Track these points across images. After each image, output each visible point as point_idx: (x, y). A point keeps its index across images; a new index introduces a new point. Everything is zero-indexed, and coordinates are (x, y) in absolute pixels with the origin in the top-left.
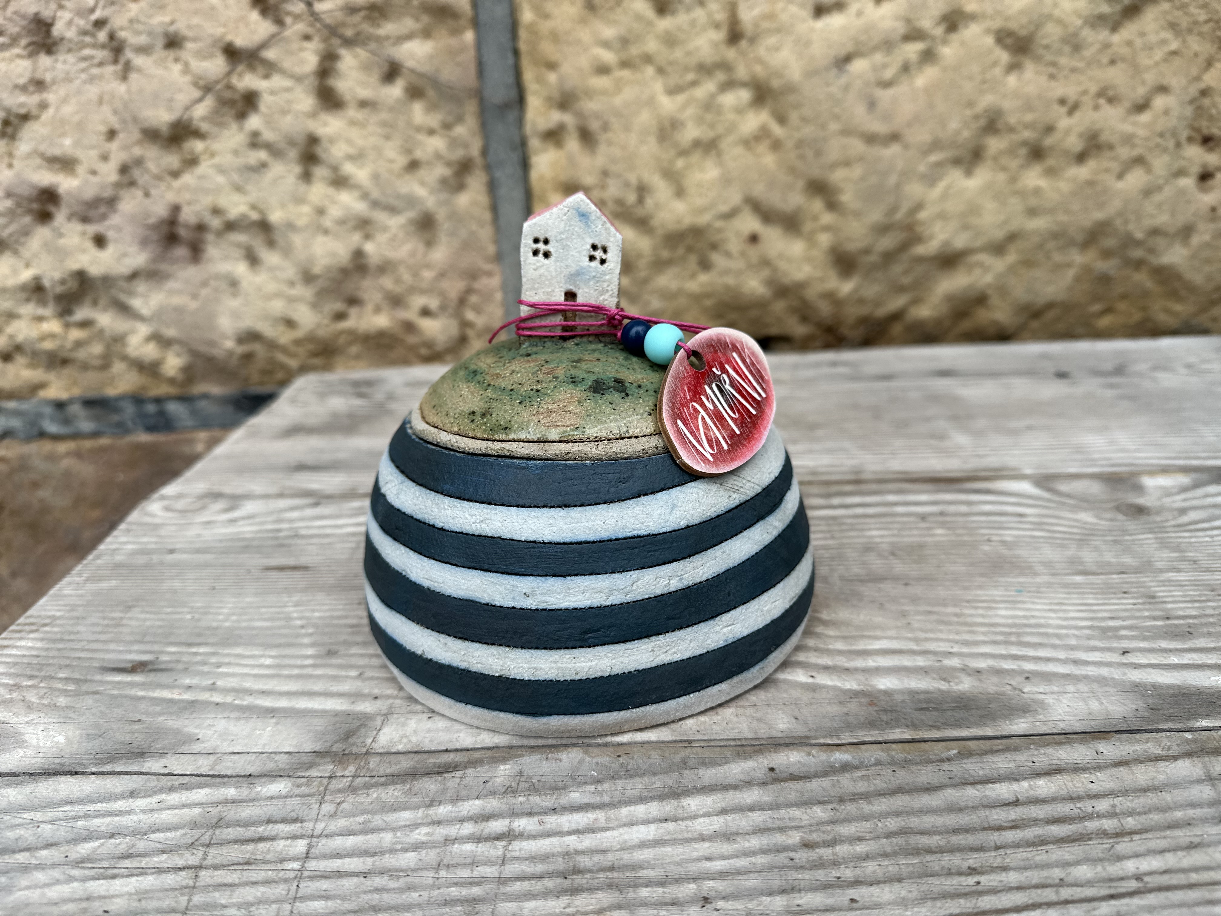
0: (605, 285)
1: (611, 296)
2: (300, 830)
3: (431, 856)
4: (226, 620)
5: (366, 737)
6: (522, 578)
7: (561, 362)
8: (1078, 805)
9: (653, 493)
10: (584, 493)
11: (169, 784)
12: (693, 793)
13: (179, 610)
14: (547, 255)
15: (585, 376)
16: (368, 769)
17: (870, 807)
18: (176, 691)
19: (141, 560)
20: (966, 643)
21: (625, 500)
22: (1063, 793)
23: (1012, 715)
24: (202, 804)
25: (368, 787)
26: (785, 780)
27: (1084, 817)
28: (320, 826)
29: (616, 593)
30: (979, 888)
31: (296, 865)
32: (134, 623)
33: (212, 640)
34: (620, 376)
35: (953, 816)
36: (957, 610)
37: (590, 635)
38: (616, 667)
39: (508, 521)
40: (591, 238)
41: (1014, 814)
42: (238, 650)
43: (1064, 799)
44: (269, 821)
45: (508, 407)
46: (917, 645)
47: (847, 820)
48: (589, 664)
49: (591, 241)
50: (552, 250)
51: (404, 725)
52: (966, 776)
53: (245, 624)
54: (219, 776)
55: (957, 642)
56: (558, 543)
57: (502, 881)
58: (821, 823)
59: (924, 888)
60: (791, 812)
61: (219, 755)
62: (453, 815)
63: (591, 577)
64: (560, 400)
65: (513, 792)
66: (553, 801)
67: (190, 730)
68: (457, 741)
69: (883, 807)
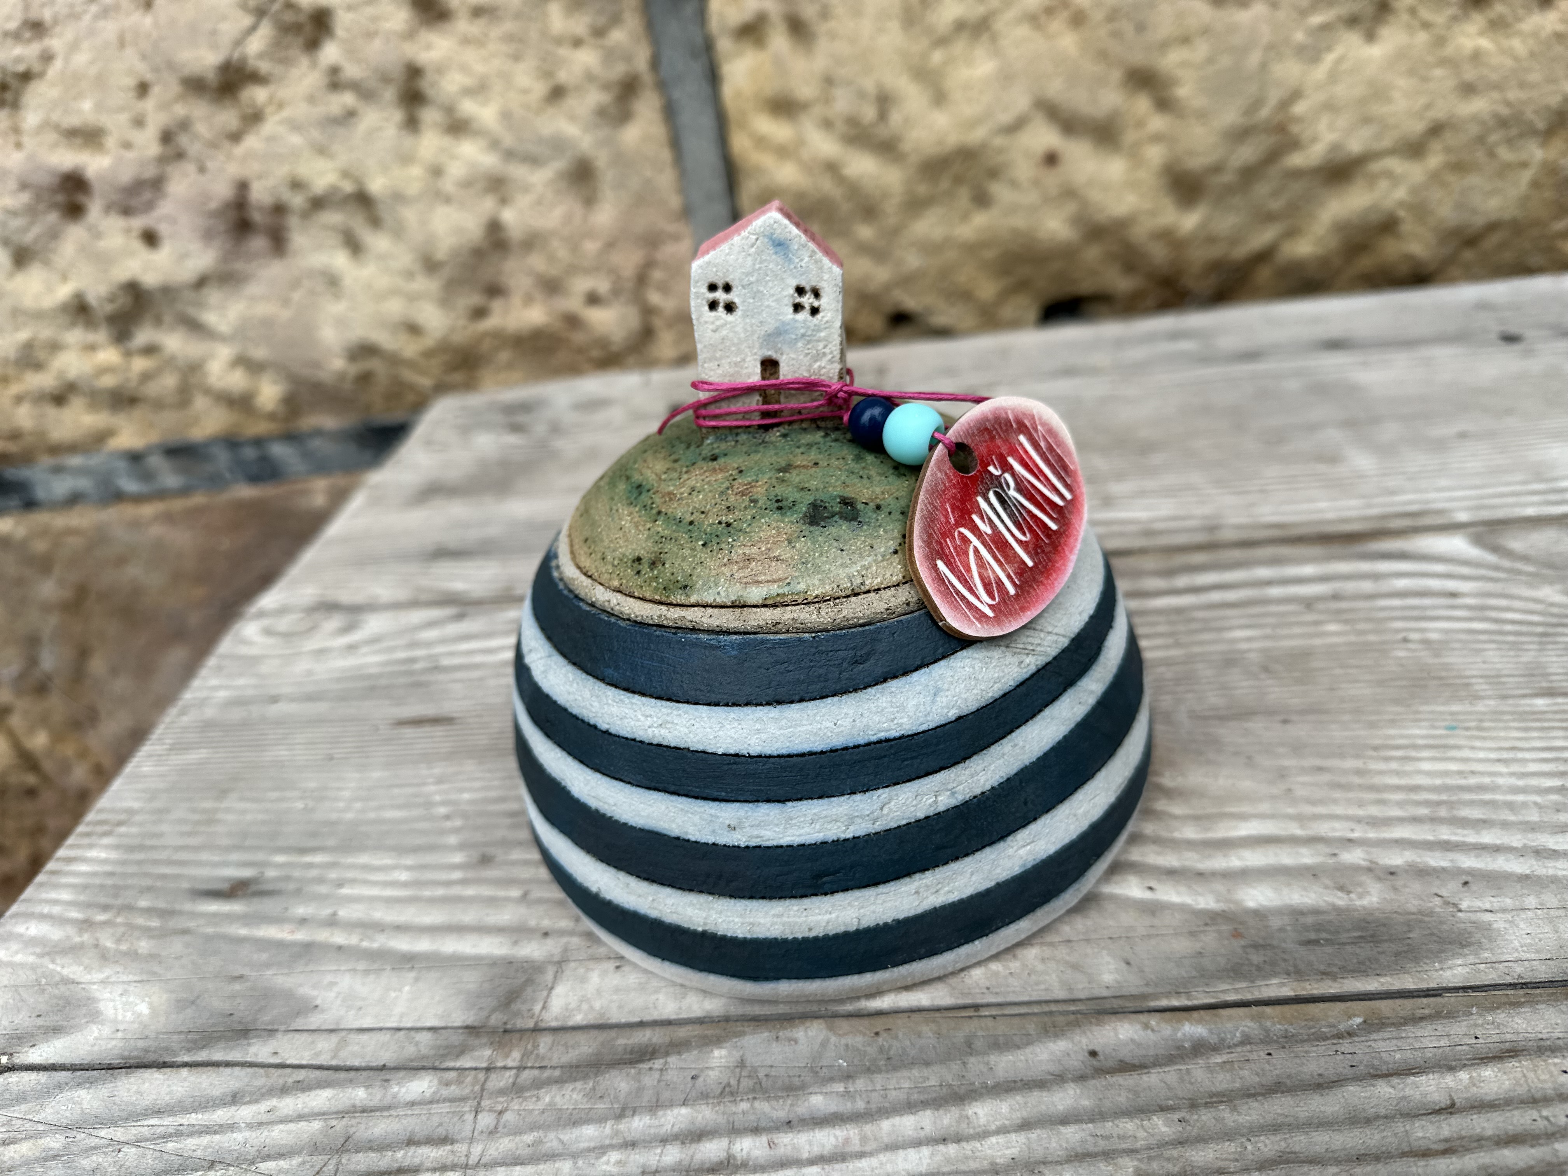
0: (821, 345)
1: (831, 361)
2: (451, 1158)
4: (347, 809)
5: (534, 1000)
6: (723, 805)
7: (761, 471)
8: (1545, 1113)
9: (905, 673)
10: (803, 682)
11: (281, 1081)
12: (981, 1095)
13: (287, 794)
14: (730, 308)
15: (797, 496)
16: (538, 1055)
17: (1236, 1116)
18: (287, 927)
19: (237, 714)
20: (1374, 822)
21: (865, 688)
22: (1521, 1090)
23: (1443, 951)
24: (324, 1114)
25: (538, 1085)
26: (1112, 1071)
27: (1553, 1134)
28: (477, 1150)
29: (859, 820)
32: (230, 817)
33: (331, 842)
34: (849, 493)
35: (1356, 1132)
36: (1358, 764)
37: (825, 879)
38: (866, 919)
40: (795, 277)
41: (1449, 1127)
42: (364, 859)
43: (1522, 1102)
44: (411, 1142)
45: (687, 552)
46: (1302, 827)
47: (1201, 1140)
48: (827, 917)
49: (794, 283)
50: (736, 300)
51: (583, 980)
52: (1376, 1062)
53: (372, 815)
54: (344, 1069)
55: (1359, 820)
56: (770, 757)
58: (1163, 1144)
60: (1121, 1125)
61: (343, 1034)
62: (652, 1131)
63: (821, 801)
64: (761, 540)
65: (732, 1093)
66: (787, 1108)
67: (306, 991)
68: (655, 1007)
69: (1255, 1117)
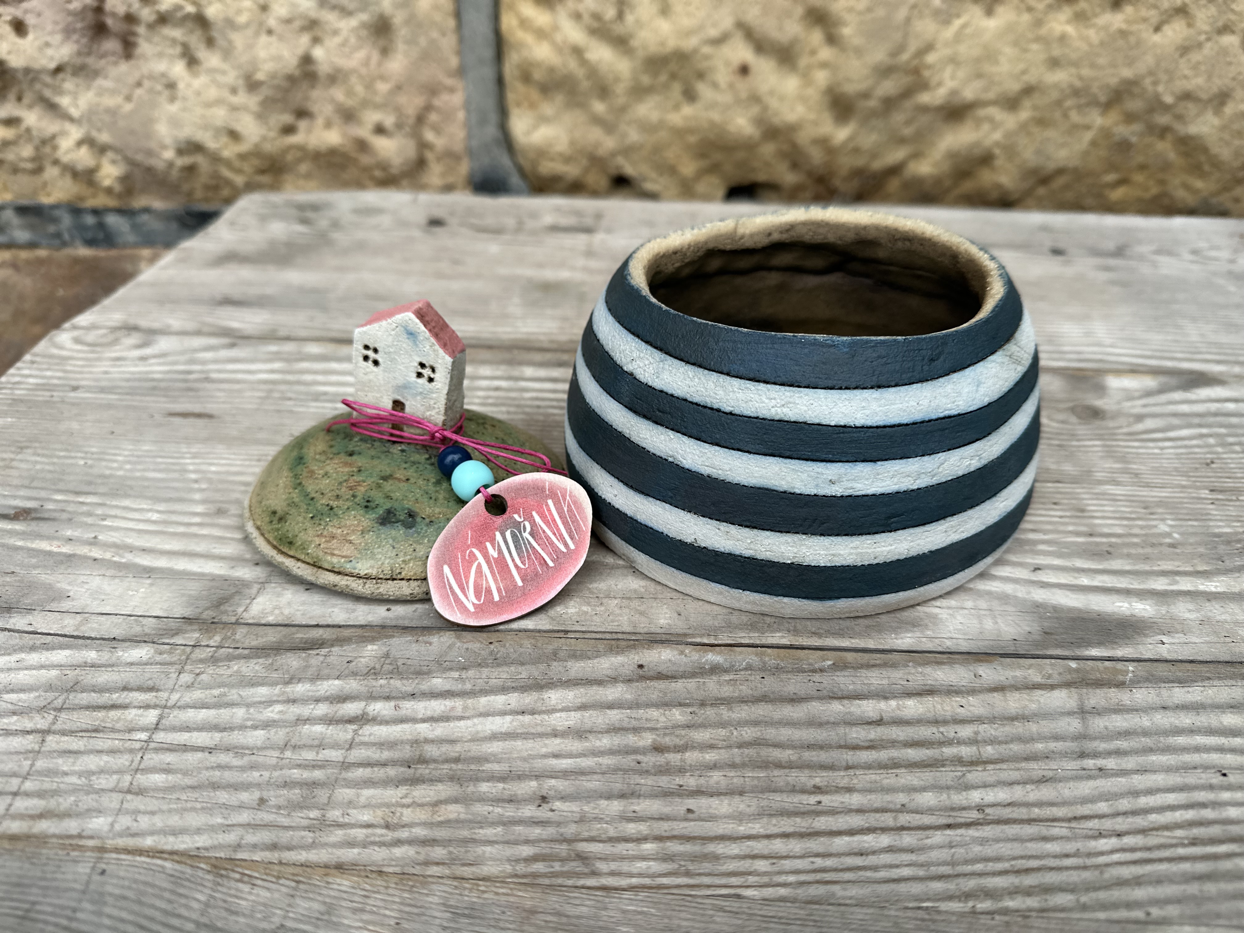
2: (154, 700)
3: (279, 735)
4: (121, 468)
5: (239, 605)
8: (941, 729)
11: (31, 643)
12: (556, 686)
13: (73, 454)
16: (234, 640)
17: (730, 714)
18: (56, 543)
19: (43, 396)
23: (900, 628)
24: (61, 666)
25: (230, 658)
26: (651, 678)
27: (943, 742)
28: (175, 697)
30: (819, 808)
31: (143, 736)
32: (23, 466)
33: (102, 489)
35: (811, 730)
41: (874, 733)
42: (127, 503)
43: (928, 722)
44: (125, 688)
47: (703, 726)
51: (279, 595)
52: (835, 689)
53: (138, 474)
54: (83, 638)
57: (346, 766)
58: (676, 727)
59: (764, 803)
60: (650, 712)
61: (87, 615)
62: (310, 694)
65: (375, 674)
66: (413, 686)
67: (62, 586)
68: (330, 617)
69: (743, 715)
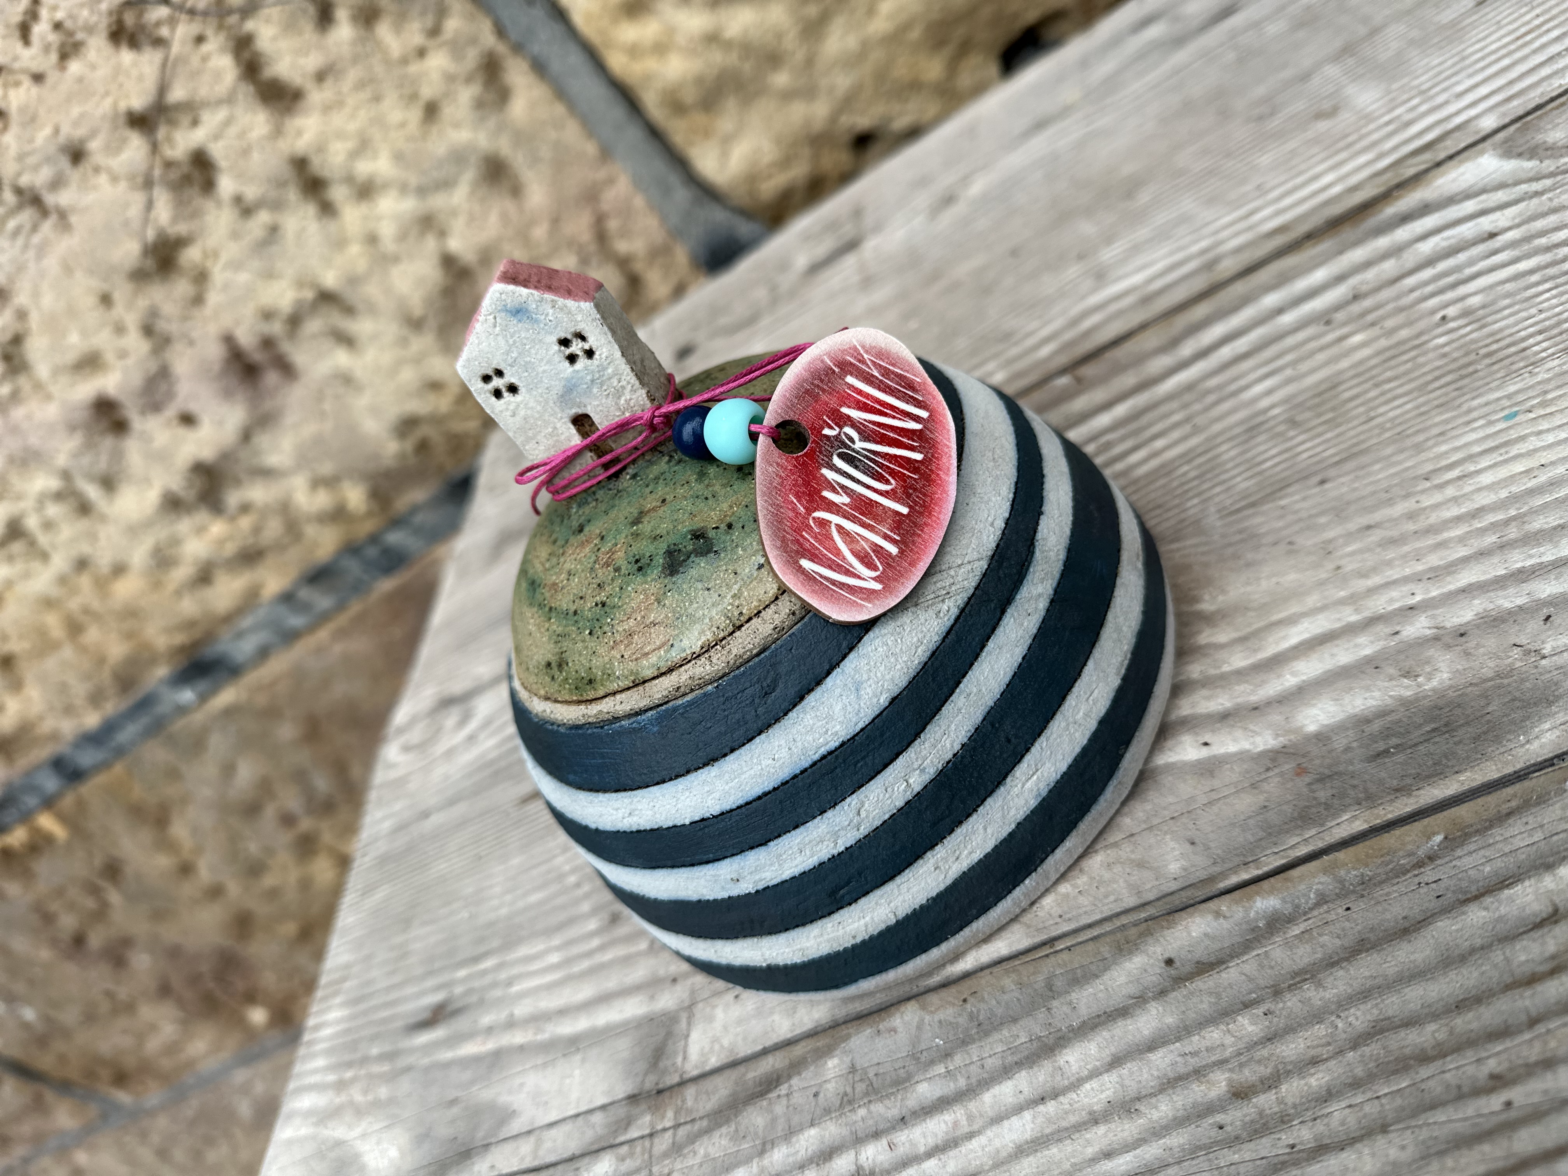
0: (615, 382)
1: (633, 391)
4: (501, 905)
5: (675, 1053)
7: (619, 532)
9: (819, 683)
10: (726, 733)
12: (1069, 1039)
13: (454, 907)
14: (513, 389)
15: (652, 548)
16: (687, 1109)
17: (1322, 994)
18: (479, 1040)
19: (401, 840)
20: (1435, 574)
21: (786, 714)
23: (1528, 718)
25: (693, 1139)
26: (1190, 977)
29: (842, 833)
30: (1512, 1113)
32: (418, 946)
33: (495, 943)
34: (697, 523)
35: (1452, 975)
36: (1409, 505)
37: (842, 892)
38: (900, 909)
39: (657, 806)
40: (551, 333)
41: (1553, 942)
45: (580, 645)
46: (1357, 611)
47: (1290, 1030)
48: (862, 922)
49: (554, 339)
50: (513, 380)
51: (711, 1019)
52: (1464, 884)
53: (520, 904)
55: (1417, 578)
56: (731, 811)
58: (1253, 1045)
59: (1424, 1134)
60: (1207, 1036)
61: (538, 1133)
62: (791, 1159)
63: (798, 831)
64: (634, 611)
65: (850, 1102)
66: (898, 1104)
67: (504, 1099)
68: (773, 1030)
69: (1342, 988)
